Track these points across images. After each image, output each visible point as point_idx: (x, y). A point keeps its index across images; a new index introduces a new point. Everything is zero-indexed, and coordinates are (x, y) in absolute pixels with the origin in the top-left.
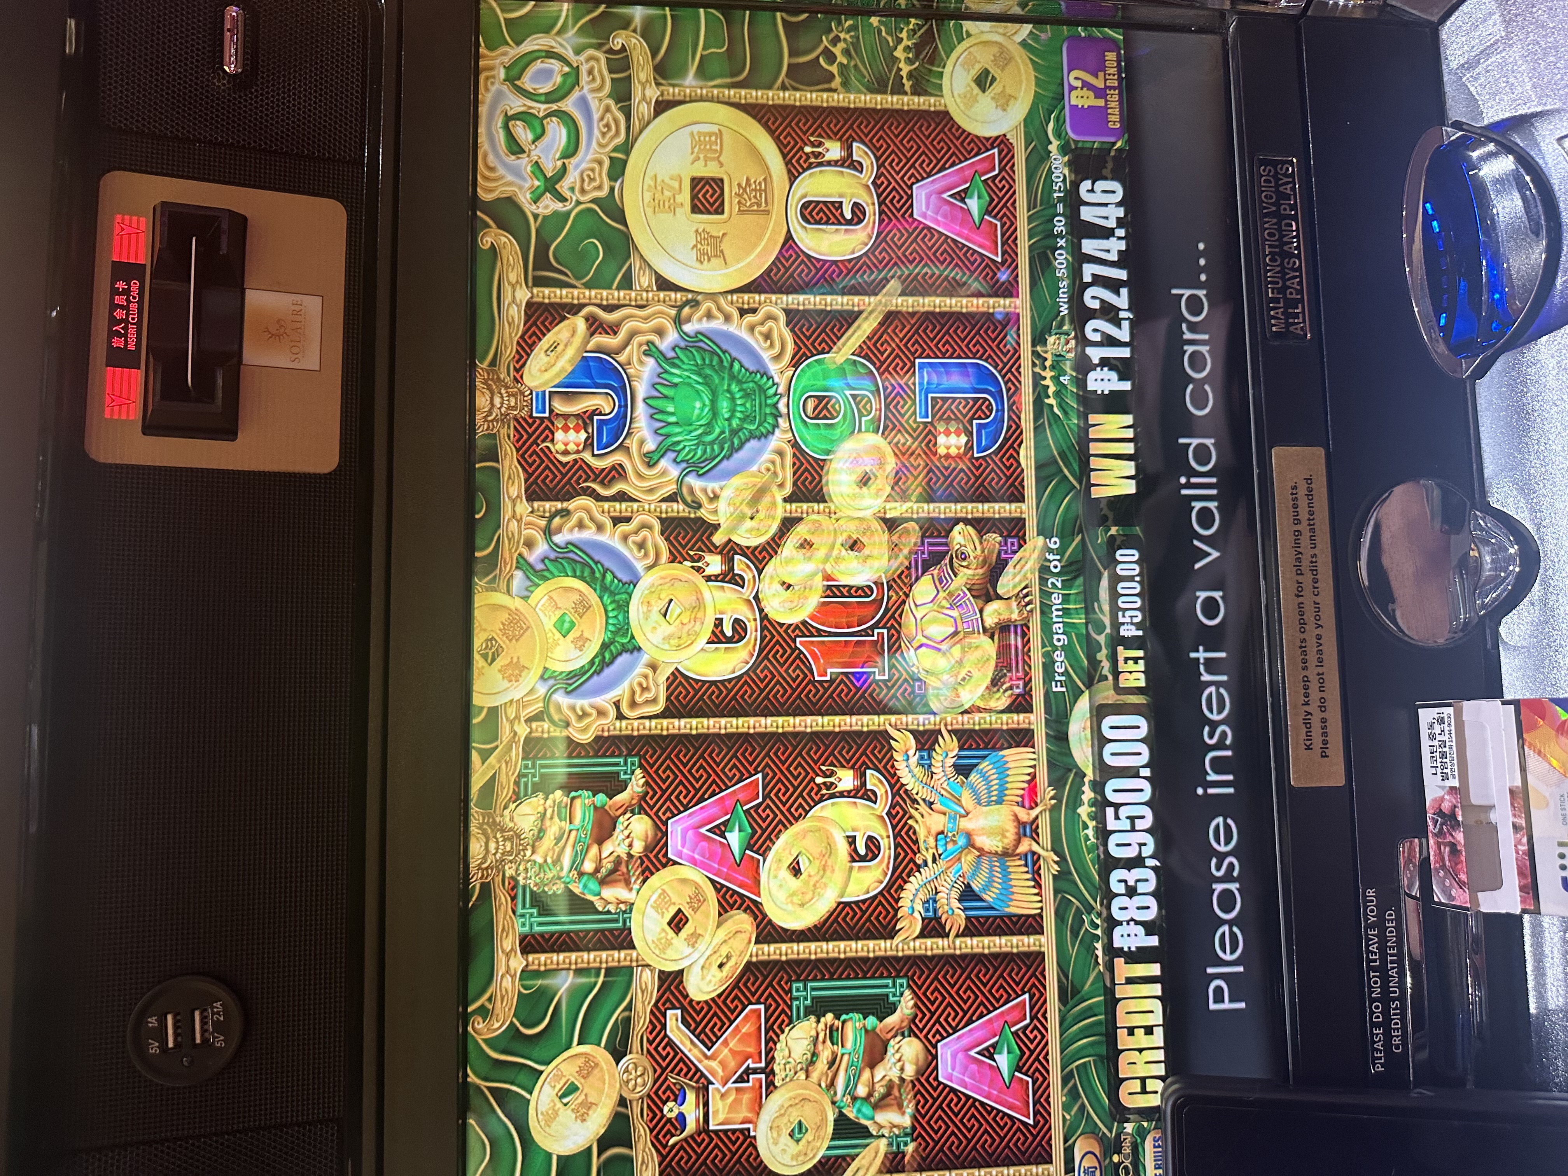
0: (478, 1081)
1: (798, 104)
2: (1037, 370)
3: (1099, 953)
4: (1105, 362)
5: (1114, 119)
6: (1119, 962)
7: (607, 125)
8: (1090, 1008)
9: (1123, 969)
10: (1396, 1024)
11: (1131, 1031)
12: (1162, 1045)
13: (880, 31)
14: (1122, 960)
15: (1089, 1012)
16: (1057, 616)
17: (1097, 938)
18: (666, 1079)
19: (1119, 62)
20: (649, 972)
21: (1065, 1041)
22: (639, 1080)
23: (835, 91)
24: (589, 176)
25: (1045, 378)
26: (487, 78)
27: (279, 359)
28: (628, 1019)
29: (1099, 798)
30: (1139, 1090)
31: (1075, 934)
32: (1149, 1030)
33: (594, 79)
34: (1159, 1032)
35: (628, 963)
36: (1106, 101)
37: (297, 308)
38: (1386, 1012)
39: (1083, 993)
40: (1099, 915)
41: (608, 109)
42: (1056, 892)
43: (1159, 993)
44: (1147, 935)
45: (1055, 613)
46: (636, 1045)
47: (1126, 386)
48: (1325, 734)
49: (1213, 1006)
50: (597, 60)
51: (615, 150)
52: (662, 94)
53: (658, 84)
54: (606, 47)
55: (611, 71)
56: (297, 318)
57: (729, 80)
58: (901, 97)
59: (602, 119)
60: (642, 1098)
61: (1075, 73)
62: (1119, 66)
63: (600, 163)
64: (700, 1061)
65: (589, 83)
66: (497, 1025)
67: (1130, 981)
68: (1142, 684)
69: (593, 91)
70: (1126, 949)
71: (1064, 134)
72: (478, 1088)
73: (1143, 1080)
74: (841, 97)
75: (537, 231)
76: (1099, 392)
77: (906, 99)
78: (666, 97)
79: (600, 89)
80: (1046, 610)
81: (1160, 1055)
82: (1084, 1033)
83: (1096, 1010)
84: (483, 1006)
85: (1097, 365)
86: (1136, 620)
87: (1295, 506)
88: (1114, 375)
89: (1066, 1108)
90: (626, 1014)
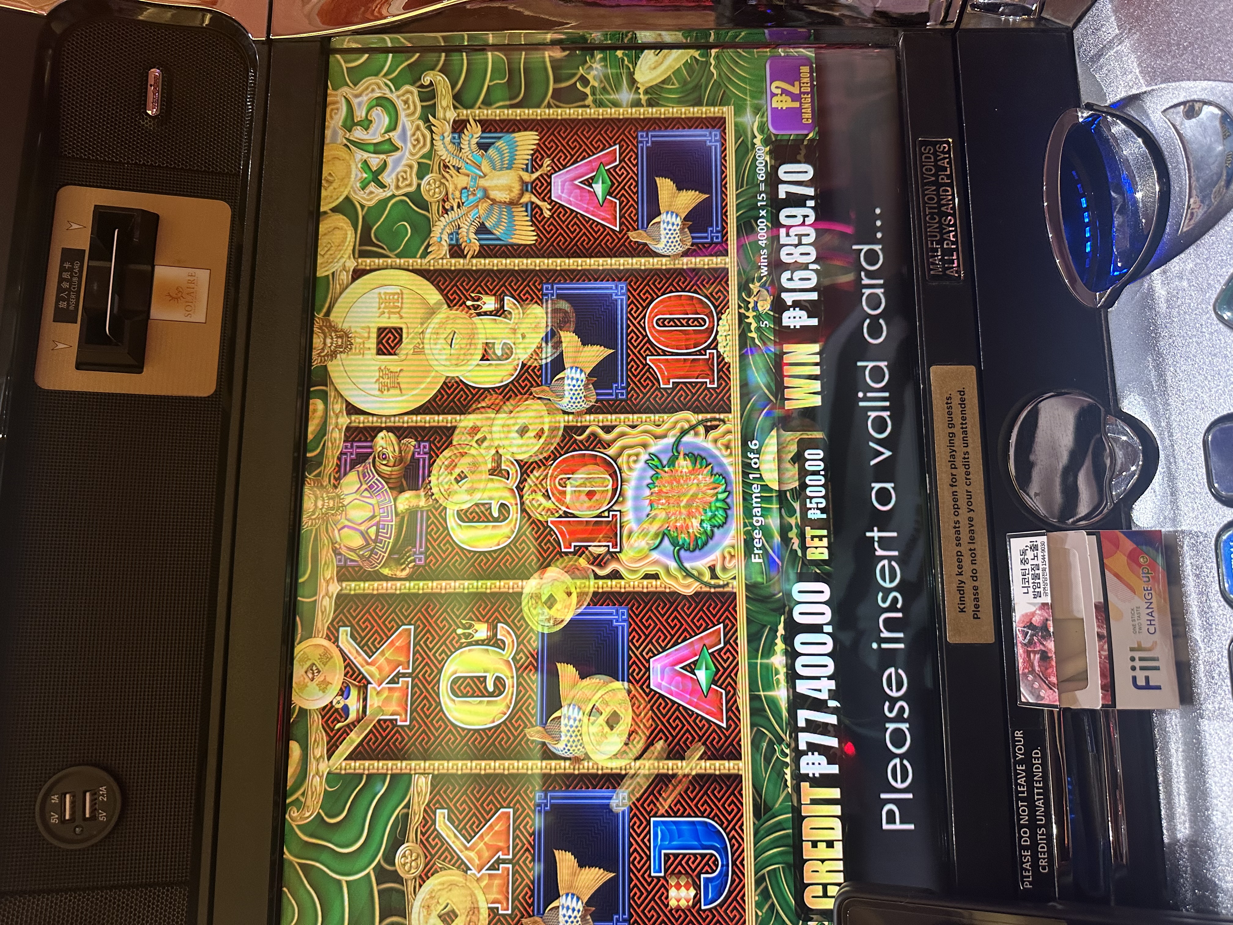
0: (292, 858)
1: (559, 117)
2: (742, 311)
3: (788, 777)
4: (797, 304)
5: (807, 116)
6: (805, 785)
7: (418, 140)
8: (779, 823)
9: (808, 792)
10: (1043, 848)
11: (815, 844)
12: (841, 857)
13: (623, 60)
14: (808, 784)
15: (779, 827)
16: (756, 502)
17: (786, 765)
18: (434, 864)
19: (811, 72)
20: (424, 779)
21: (758, 851)
22: (413, 864)
23: (588, 106)
24: (402, 177)
25: (748, 317)
26: (332, 110)
27: (176, 314)
28: (407, 815)
29: (789, 649)
30: (821, 894)
31: (768, 761)
32: (830, 844)
33: (409, 107)
34: (839, 846)
35: (408, 771)
36: (801, 103)
37: (191, 278)
38: (1033, 837)
39: (773, 810)
40: (788, 746)
41: (418, 128)
42: (752, 725)
43: (839, 814)
44: (828, 764)
45: (755, 500)
46: (412, 835)
47: (814, 322)
48: (976, 599)
49: (885, 826)
50: (411, 93)
51: (422, 157)
52: (458, 115)
53: (455, 107)
54: (418, 84)
55: (421, 101)
56: (192, 285)
57: (508, 103)
58: (638, 109)
59: (414, 135)
60: (415, 878)
61: (775, 84)
62: (811, 77)
63: (411, 167)
64: (461, 852)
65: (404, 110)
66: (307, 814)
67: (814, 802)
68: (826, 556)
69: (408, 115)
70: (811, 775)
71: (766, 130)
72: (291, 863)
73: (825, 886)
74: (592, 111)
75: (363, 218)
76: (792, 327)
77: (642, 110)
78: (461, 118)
79: (413, 113)
80: (748, 498)
81: (840, 866)
82: (775, 844)
83: (785, 826)
84: (297, 799)
85: (790, 306)
86: (820, 506)
87: (950, 413)
88: (804, 314)
89: (759, 905)
90: (405, 811)
